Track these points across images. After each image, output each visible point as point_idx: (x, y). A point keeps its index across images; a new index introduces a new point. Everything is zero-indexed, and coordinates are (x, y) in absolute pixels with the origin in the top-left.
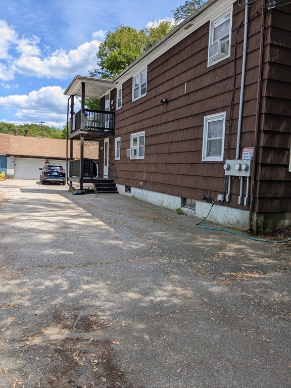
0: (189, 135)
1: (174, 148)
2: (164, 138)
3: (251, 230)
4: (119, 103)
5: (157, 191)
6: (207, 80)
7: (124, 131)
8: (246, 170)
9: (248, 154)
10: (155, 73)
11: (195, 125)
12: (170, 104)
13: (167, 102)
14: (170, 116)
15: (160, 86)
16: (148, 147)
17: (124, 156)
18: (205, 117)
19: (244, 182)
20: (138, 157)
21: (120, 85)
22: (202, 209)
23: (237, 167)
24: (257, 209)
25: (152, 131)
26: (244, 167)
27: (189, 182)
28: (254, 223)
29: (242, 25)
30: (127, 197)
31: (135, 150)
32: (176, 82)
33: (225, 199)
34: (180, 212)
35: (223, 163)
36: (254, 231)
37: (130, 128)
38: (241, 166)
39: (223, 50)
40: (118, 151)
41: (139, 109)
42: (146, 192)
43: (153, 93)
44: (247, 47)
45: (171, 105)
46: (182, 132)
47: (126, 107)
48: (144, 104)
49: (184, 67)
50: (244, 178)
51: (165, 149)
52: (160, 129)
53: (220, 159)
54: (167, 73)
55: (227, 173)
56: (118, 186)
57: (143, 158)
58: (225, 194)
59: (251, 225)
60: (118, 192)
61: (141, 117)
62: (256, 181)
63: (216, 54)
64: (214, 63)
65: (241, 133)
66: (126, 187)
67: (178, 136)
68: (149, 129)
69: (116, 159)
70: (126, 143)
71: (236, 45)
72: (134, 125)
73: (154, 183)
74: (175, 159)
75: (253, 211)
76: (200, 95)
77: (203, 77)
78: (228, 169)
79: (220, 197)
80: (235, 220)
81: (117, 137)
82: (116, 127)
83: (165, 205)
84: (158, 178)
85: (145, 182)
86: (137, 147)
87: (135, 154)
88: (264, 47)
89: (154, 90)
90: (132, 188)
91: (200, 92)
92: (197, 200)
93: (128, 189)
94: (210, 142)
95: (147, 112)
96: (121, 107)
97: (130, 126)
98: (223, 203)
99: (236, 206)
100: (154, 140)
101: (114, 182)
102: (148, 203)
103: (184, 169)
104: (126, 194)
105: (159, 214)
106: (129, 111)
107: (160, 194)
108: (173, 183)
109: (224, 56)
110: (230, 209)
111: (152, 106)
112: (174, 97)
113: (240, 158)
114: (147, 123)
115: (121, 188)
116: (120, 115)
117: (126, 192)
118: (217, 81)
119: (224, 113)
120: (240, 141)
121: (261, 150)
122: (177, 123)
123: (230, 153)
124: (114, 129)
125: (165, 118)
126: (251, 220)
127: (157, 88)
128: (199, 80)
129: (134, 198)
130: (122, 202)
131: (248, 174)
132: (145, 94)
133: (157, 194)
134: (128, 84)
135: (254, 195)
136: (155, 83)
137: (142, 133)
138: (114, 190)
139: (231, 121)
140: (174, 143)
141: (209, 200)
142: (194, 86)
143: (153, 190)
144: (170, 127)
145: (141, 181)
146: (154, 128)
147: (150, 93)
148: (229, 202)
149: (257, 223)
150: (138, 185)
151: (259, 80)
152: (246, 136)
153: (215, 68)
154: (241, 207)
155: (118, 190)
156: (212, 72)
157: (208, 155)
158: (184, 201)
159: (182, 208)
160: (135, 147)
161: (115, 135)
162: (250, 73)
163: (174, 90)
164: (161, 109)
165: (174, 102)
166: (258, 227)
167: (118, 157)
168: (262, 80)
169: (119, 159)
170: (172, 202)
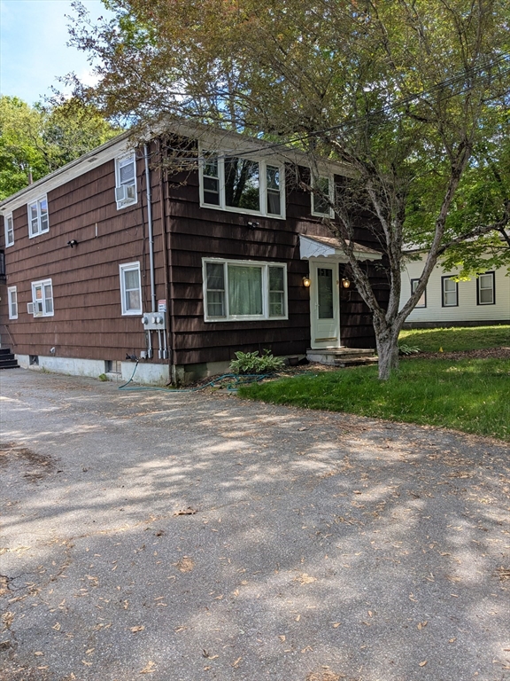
0: (105, 285)
1: (91, 300)
2: (78, 289)
3: (172, 382)
4: (10, 238)
5: (75, 357)
6: (118, 224)
7: (20, 277)
8: (161, 322)
9: (163, 305)
10: (58, 205)
11: (111, 273)
12: (80, 246)
13: (76, 243)
14: (81, 262)
15: (66, 223)
16: (58, 300)
17: (23, 314)
18: (121, 266)
19: (162, 335)
20: (45, 314)
21: (9, 212)
22: (127, 370)
23: (153, 321)
24: (175, 361)
25: (61, 279)
26: (158, 320)
27: (111, 341)
28: (174, 376)
29: (144, 174)
30: (34, 371)
31: (40, 305)
32: (85, 221)
33: (147, 356)
34: (104, 379)
35: (141, 317)
36: (175, 384)
37: (29, 274)
38: (156, 318)
39: (130, 195)
40: (14, 306)
41: (40, 249)
42: (60, 360)
43: (58, 230)
44: (151, 197)
45: (82, 249)
46: (97, 282)
47: (21, 244)
48: (47, 243)
49: (91, 204)
50: (161, 330)
51: (80, 302)
52: (71, 277)
53: (139, 312)
54: (74, 207)
55: (146, 327)
56: (17, 357)
57: (52, 314)
58: (146, 349)
59: (171, 379)
60: (19, 367)
61: (43, 260)
62: (171, 333)
63: (125, 198)
64: (122, 207)
65: (155, 285)
66: (32, 357)
67: (94, 286)
68: (57, 276)
69: (11, 317)
70: (25, 295)
71: (142, 193)
72: (36, 270)
73: (70, 347)
74: (92, 314)
75: (172, 363)
76: (112, 240)
77: (114, 220)
78: (146, 322)
79: (143, 354)
80: (159, 376)
81: (10, 285)
82: (8, 271)
83: (86, 373)
84: (75, 340)
85: (58, 346)
86: (42, 300)
87: (41, 310)
88: (164, 200)
89: (58, 227)
90: (40, 358)
91: (113, 237)
92: (122, 361)
93: (34, 359)
94: (128, 293)
95: (52, 254)
96: (13, 244)
97: (29, 271)
98: (146, 360)
99: (158, 362)
100: (65, 291)
101: (12, 352)
102: (64, 375)
103: (104, 326)
104: (31, 367)
105: (78, 383)
106: (27, 250)
107: (79, 360)
108: (93, 344)
109: (132, 201)
110: (153, 365)
111: (58, 247)
112: (84, 238)
113: (156, 311)
114: (53, 268)
115: (23, 360)
116: (13, 255)
117: (31, 364)
118: (127, 226)
119: (138, 263)
120: (155, 293)
121: (173, 302)
122: (90, 270)
123: (147, 309)
124: (4, 275)
125: (76, 263)
126: (171, 373)
127: (63, 224)
128: (109, 223)
129: (44, 371)
130: (27, 377)
131: (162, 327)
132: (47, 230)
133: (75, 360)
134: (21, 213)
135: (171, 348)
136: (60, 218)
137: (49, 281)
138: (13, 364)
139: (145, 270)
140: (90, 295)
141: (133, 359)
142: (106, 228)
143: (70, 357)
144: (83, 275)
145: (52, 346)
146: (64, 275)
147: (53, 228)
148: (152, 358)
149: (177, 375)
150: (48, 353)
151: (163, 232)
152: (159, 288)
153: (125, 212)
154: (161, 362)
155: (19, 364)
156: (122, 217)
157: (129, 307)
158: (109, 364)
159: (109, 375)
160: (39, 300)
161: (8, 283)
162: (156, 224)
163: (83, 230)
164: (70, 252)
165: (84, 244)
166: (178, 380)
167: (14, 314)
168: (166, 233)
169: (16, 317)
170: (94, 367)
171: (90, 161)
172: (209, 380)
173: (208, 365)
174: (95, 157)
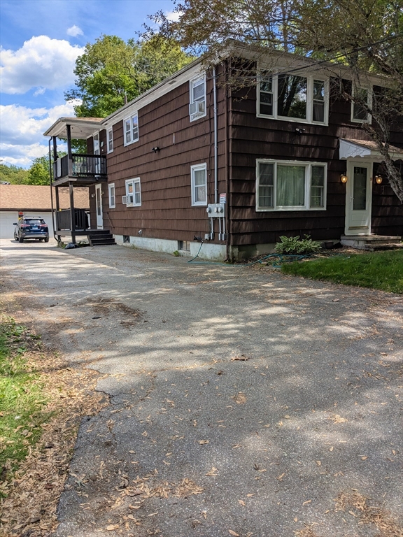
0: (180, 182)
1: (169, 194)
2: (159, 185)
3: (228, 259)
4: (110, 146)
5: (156, 238)
6: (191, 133)
7: (117, 176)
8: (222, 211)
9: (223, 197)
10: (147, 119)
11: (184, 173)
12: (162, 151)
13: (159, 149)
14: (162, 164)
15: (152, 134)
16: (144, 194)
17: (119, 204)
18: (192, 167)
19: (222, 221)
20: (135, 205)
21: (110, 126)
22: (194, 248)
23: (216, 210)
24: (231, 242)
25: (147, 178)
26: (219, 210)
27: (183, 225)
28: (230, 254)
29: (212, 92)
30: (126, 247)
31: (131, 197)
32: (166, 131)
33: (210, 238)
34: (177, 254)
35: (206, 207)
36: (231, 260)
37: (124, 174)
38: (217, 208)
39: (201, 109)
40: (112, 198)
41: (132, 154)
42: (145, 240)
43: (145, 139)
44: (217, 111)
45: (163, 154)
46: (173, 180)
47: (119, 151)
48: (137, 149)
49: (171, 118)
50: (221, 218)
51: (160, 195)
52: (155, 176)
53: (205, 204)
54: (157, 120)
55: (210, 215)
56: (115, 236)
57: (140, 205)
58: (209, 233)
59: (228, 256)
60: (116, 244)
61: (134, 163)
62: (229, 220)
63: (196, 112)
64: (195, 119)
65: (218, 182)
66: (125, 237)
67: (171, 183)
68: (144, 175)
69: (111, 207)
70: (121, 190)
71: (210, 107)
72: (128, 171)
73: (153, 230)
74: (169, 205)
75: (229, 244)
76: (186, 147)
77: (188, 130)
78: (210, 211)
79: (206, 237)
80: (219, 254)
81: (110, 182)
82: (109, 172)
83: (164, 250)
84: (157, 224)
85: (144, 229)
86: (133, 194)
87: (132, 201)
88: (228, 112)
89: (145, 137)
90: (131, 237)
91: (186, 143)
92: (190, 241)
93: (127, 238)
94: (197, 188)
95: (141, 158)
96: (112, 151)
97: (123, 172)
98: (209, 241)
99: (218, 243)
100: (149, 187)
101: (111, 232)
102: (148, 251)
103: (178, 215)
104: (124, 244)
105: (158, 257)
106: (122, 155)
107: (159, 240)
108: (170, 228)
109: (202, 114)
110: (214, 245)
111: (145, 152)
112: (164, 146)
113: (218, 202)
114: (141, 169)
115: (119, 239)
116: (112, 159)
117: (125, 242)
118: (198, 134)
119: (205, 164)
120: (218, 188)
121: (231, 195)
122: (169, 170)
123: (211, 201)
124: (106, 175)
125: (158, 165)
126: (228, 252)
127: (149, 135)
128: (184, 132)
129: (133, 247)
130: (121, 252)
131: (222, 215)
132: (137, 140)
133: (156, 240)
134: (119, 127)
135: (229, 232)
136: (147, 129)
137: (138, 179)
138: (112, 242)
139: (210, 170)
140: (168, 190)
141: (199, 240)
142: (183, 137)
143: (153, 237)
144: (163, 174)
145: (140, 229)
146: (149, 174)
147: (142, 138)
148: (213, 239)
149: (233, 253)
150: (137, 234)
151: (226, 139)
152: (221, 184)
153: (197, 124)
154: (220, 243)
155: (116, 241)
156: (194, 127)
157: (197, 199)
158: (181, 243)
159: (180, 251)
160: (131, 194)
161: (108, 181)
162: (220, 132)
163: (164, 139)
164: (154, 156)
165: (165, 150)
166: (233, 257)
167: (113, 204)
168: (228, 139)
169: (114, 207)
170: (170, 246)
171: (170, 84)
172: (258, 258)
173: (257, 246)
174: (174, 80)
